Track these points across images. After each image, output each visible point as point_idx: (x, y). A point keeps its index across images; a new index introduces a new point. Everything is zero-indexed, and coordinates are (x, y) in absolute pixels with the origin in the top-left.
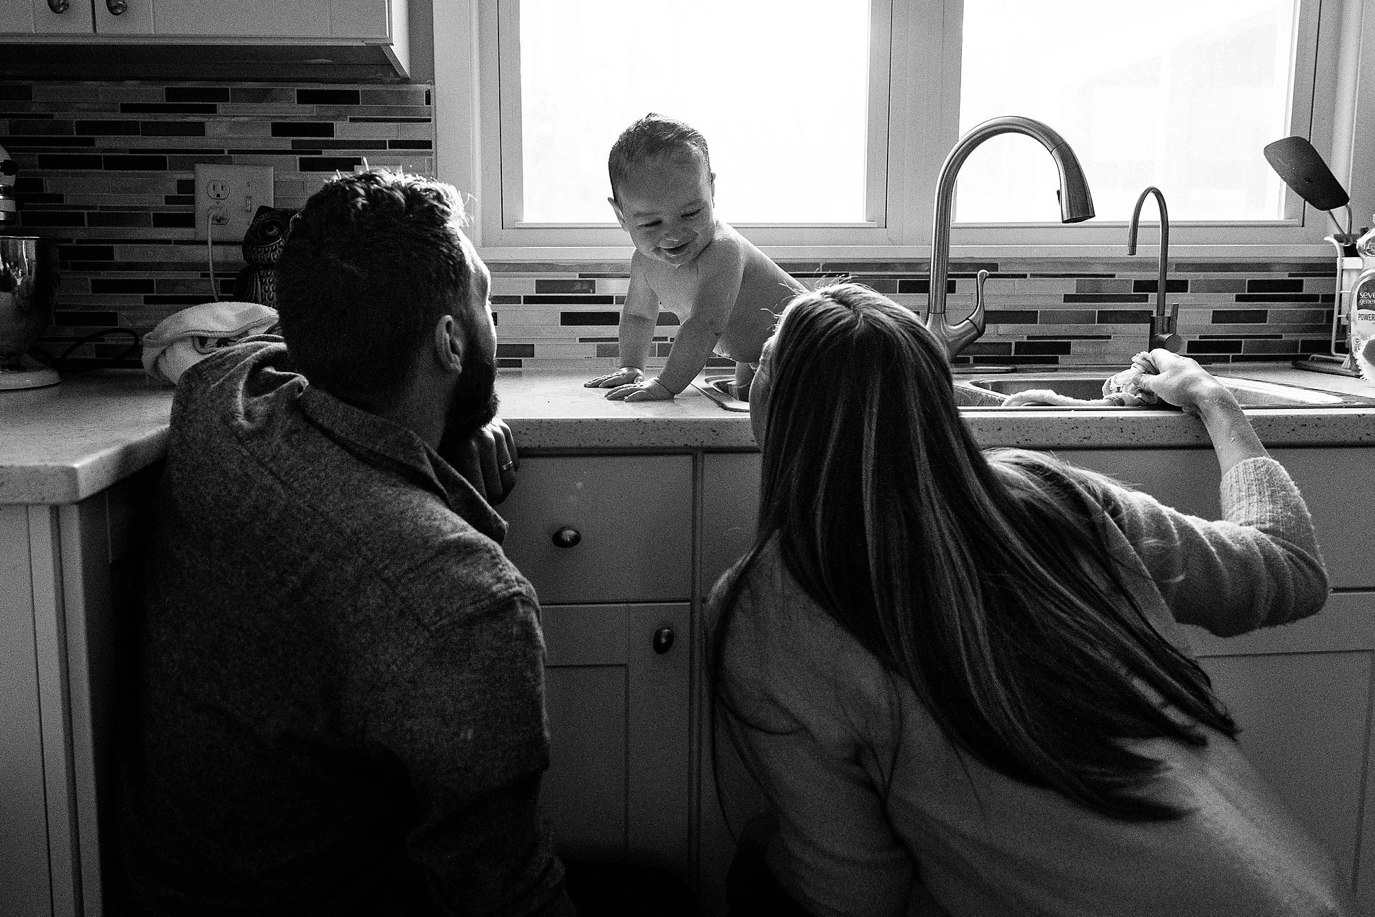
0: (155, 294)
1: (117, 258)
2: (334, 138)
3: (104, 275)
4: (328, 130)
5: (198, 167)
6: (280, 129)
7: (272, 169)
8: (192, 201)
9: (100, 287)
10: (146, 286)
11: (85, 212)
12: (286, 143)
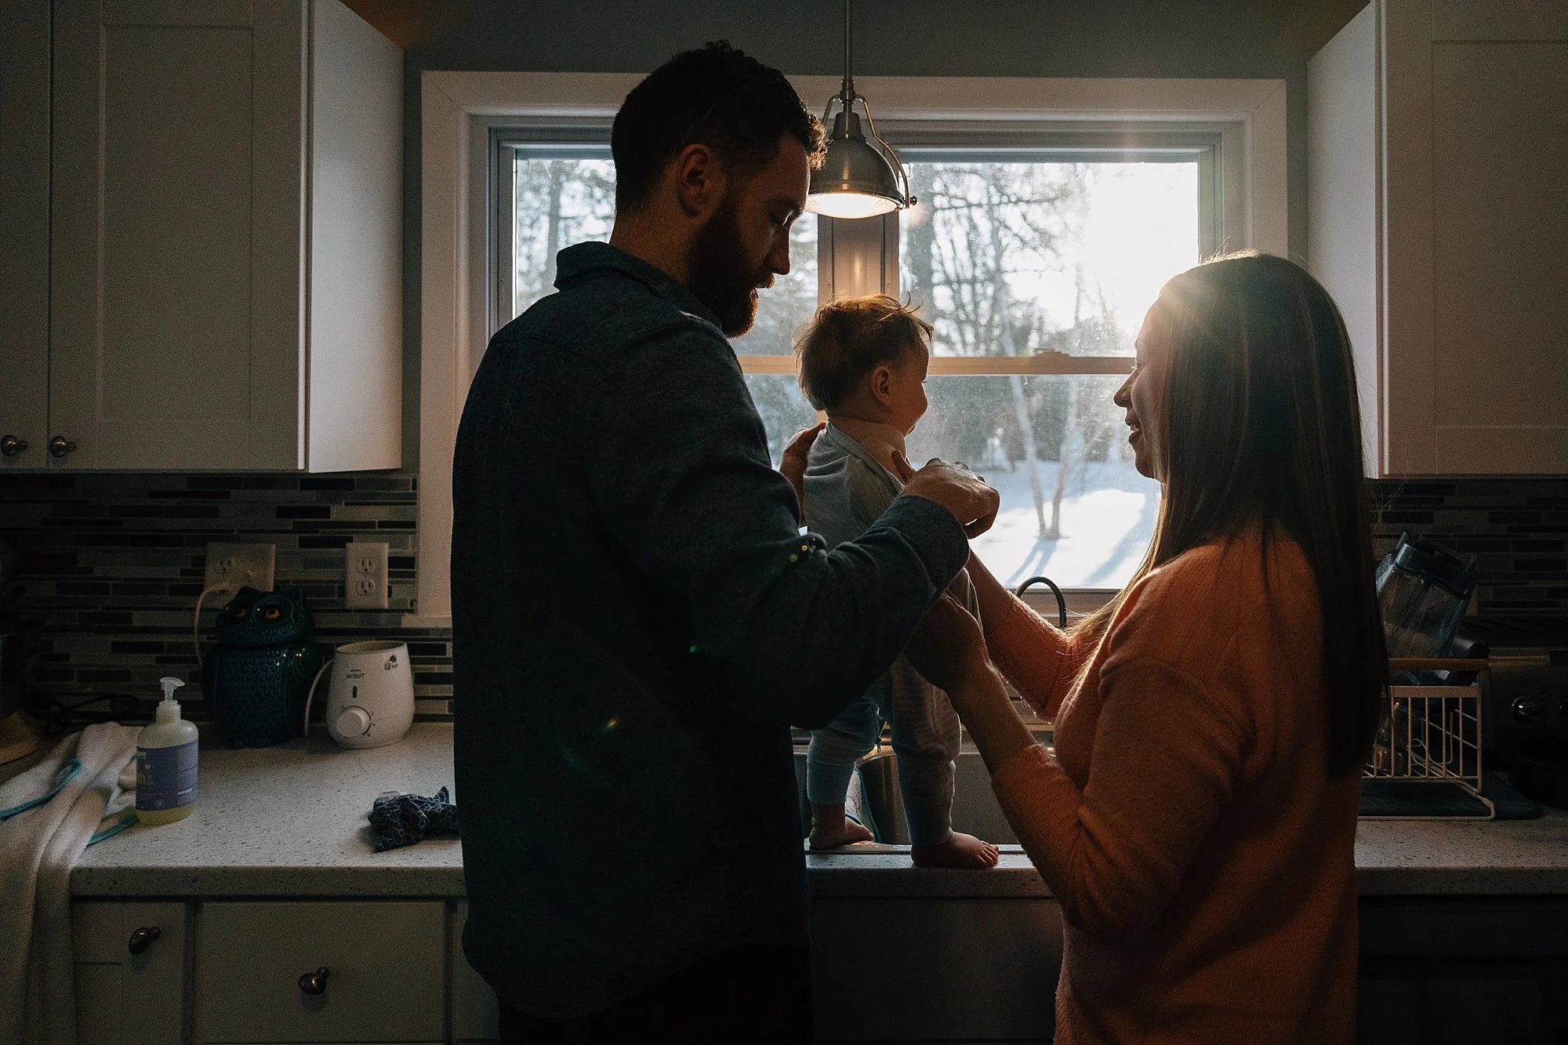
0: (165, 655)
1: (135, 623)
2: (331, 520)
3: (122, 638)
4: (326, 512)
5: (209, 544)
6: (283, 512)
7: (274, 546)
8: (202, 573)
9: (118, 648)
10: (157, 648)
11: (111, 582)
12: (288, 523)
